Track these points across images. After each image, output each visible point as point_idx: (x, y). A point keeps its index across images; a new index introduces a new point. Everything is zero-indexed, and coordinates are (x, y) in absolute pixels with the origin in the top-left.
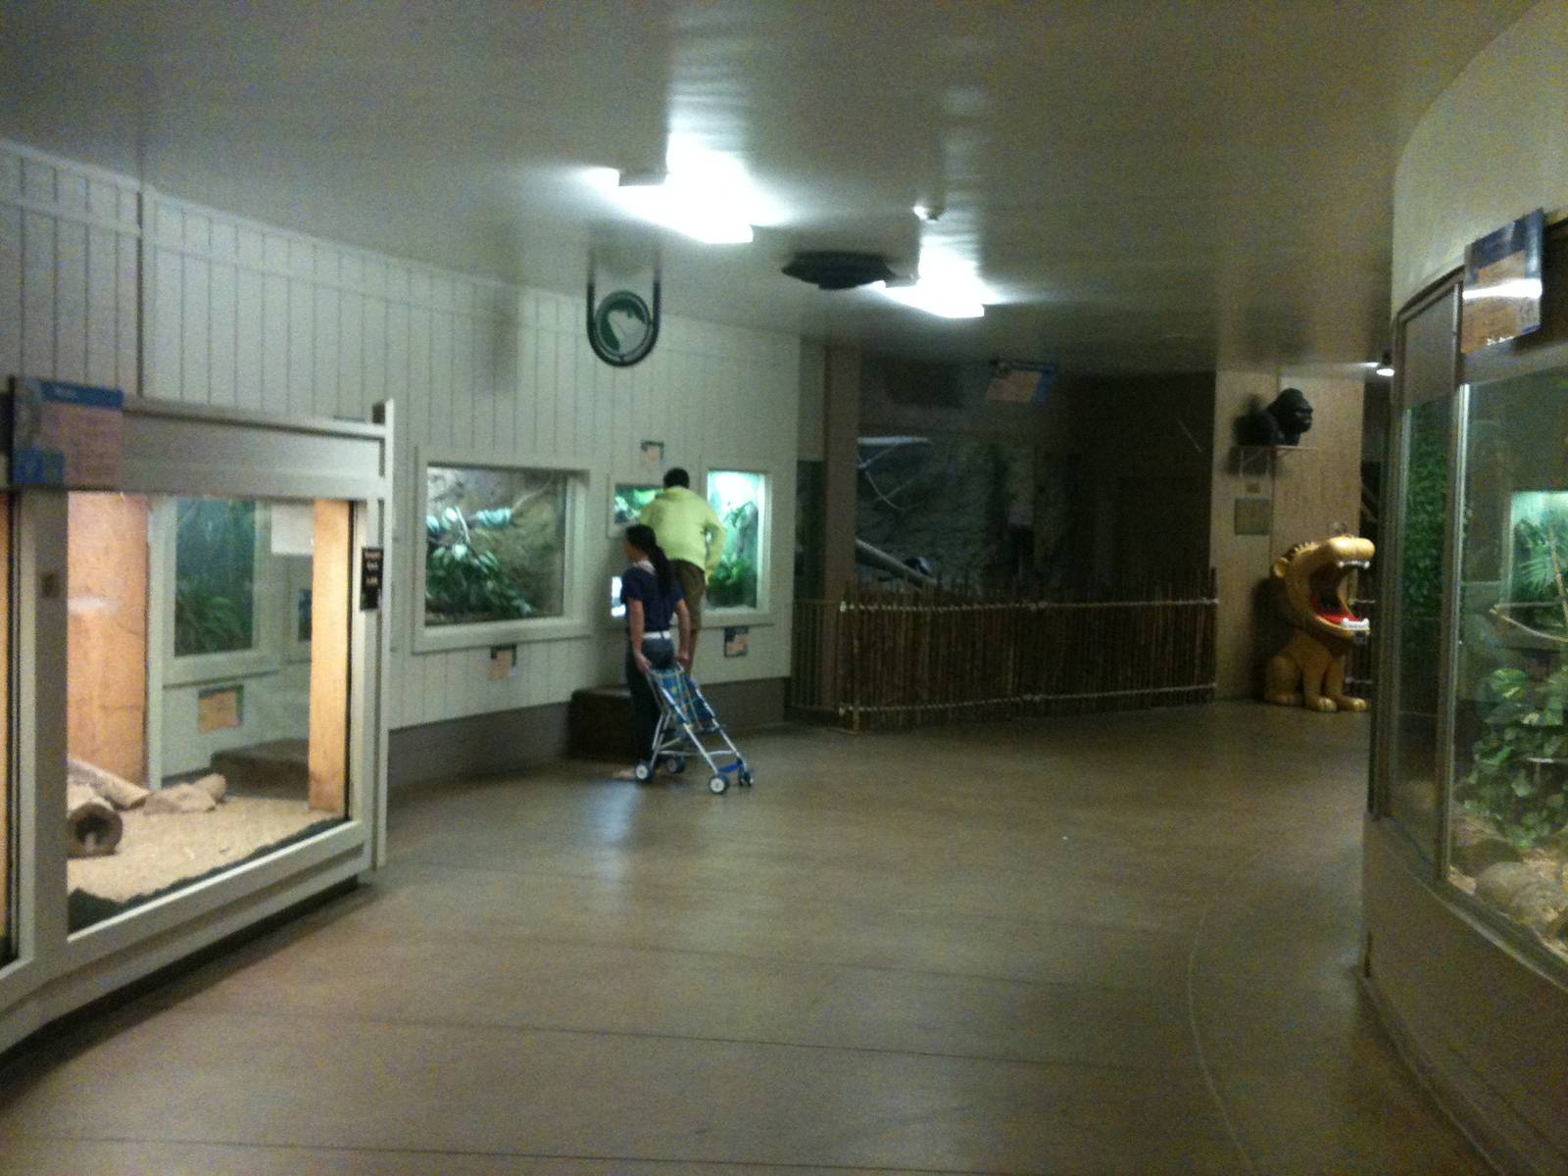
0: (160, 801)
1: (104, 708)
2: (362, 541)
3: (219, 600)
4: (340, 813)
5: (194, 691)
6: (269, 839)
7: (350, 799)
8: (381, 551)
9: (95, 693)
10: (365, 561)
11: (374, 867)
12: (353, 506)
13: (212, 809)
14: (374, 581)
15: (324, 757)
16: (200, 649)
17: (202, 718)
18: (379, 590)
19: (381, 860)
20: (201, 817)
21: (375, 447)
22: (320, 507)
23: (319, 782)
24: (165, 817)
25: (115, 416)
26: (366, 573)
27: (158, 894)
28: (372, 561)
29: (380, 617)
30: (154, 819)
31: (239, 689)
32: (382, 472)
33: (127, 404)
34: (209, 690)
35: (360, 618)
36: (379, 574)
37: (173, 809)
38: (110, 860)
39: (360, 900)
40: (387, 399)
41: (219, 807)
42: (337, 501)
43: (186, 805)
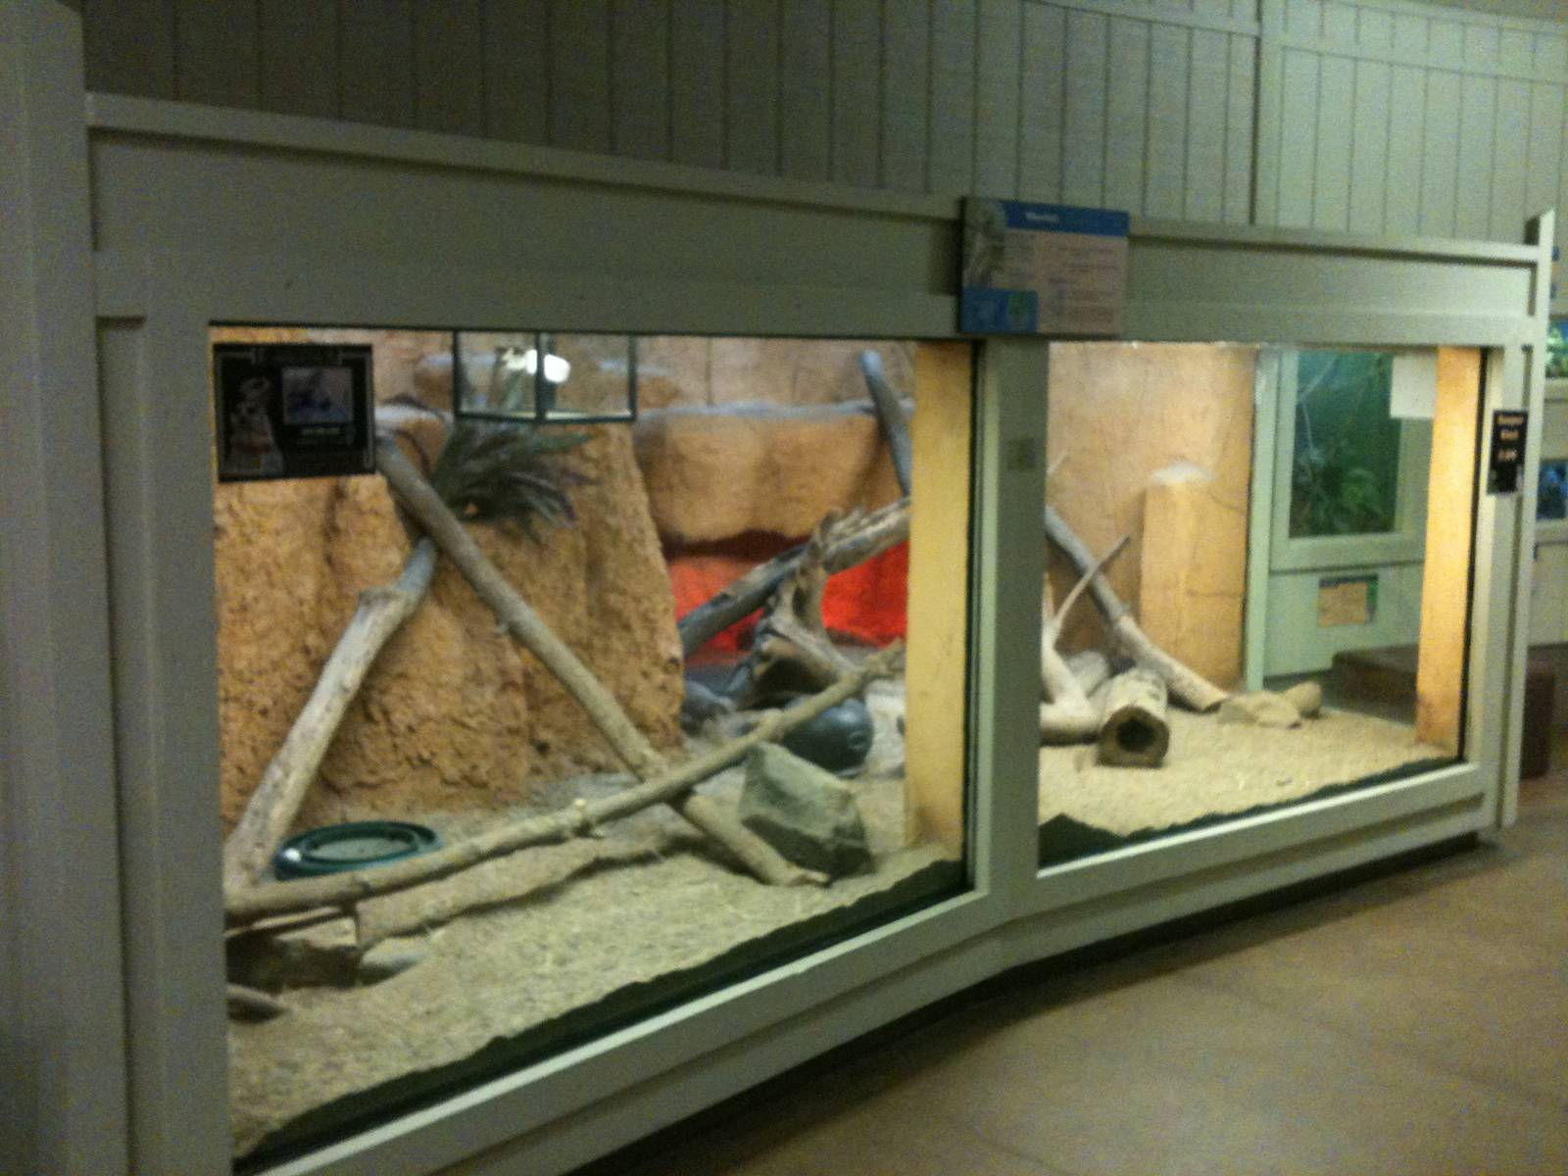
0: (1236, 708)
1: (1191, 593)
2: (1495, 402)
3: (1358, 471)
4: (1453, 752)
5: (1315, 579)
6: (1344, 777)
7: (1467, 734)
8: (1524, 415)
9: (1182, 576)
10: (1497, 429)
11: (1498, 823)
12: (1487, 355)
13: (1295, 725)
14: (1511, 455)
15: (1435, 678)
16: (1330, 529)
17: (1323, 610)
18: (1519, 468)
19: (1510, 815)
20: (1278, 734)
21: (1525, 273)
22: (1446, 357)
23: (1429, 705)
24: (1239, 727)
25: (1118, 243)
26: (1498, 444)
27: (1174, 830)
28: (1509, 428)
29: (1520, 503)
30: (1226, 729)
31: (1373, 579)
32: (1531, 310)
33: (1136, 229)
34: (1333, 579)
35: (1488, 503)
36: (1520, 445)
37: (1250, 719)
38: (1148, 775)
39: (1472, 865)
40: (1544, 212)
41: (1307, 724)
42: (1468, 349)
43: (1265, 716)
